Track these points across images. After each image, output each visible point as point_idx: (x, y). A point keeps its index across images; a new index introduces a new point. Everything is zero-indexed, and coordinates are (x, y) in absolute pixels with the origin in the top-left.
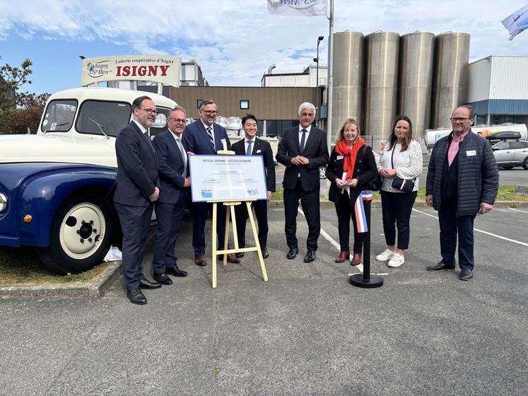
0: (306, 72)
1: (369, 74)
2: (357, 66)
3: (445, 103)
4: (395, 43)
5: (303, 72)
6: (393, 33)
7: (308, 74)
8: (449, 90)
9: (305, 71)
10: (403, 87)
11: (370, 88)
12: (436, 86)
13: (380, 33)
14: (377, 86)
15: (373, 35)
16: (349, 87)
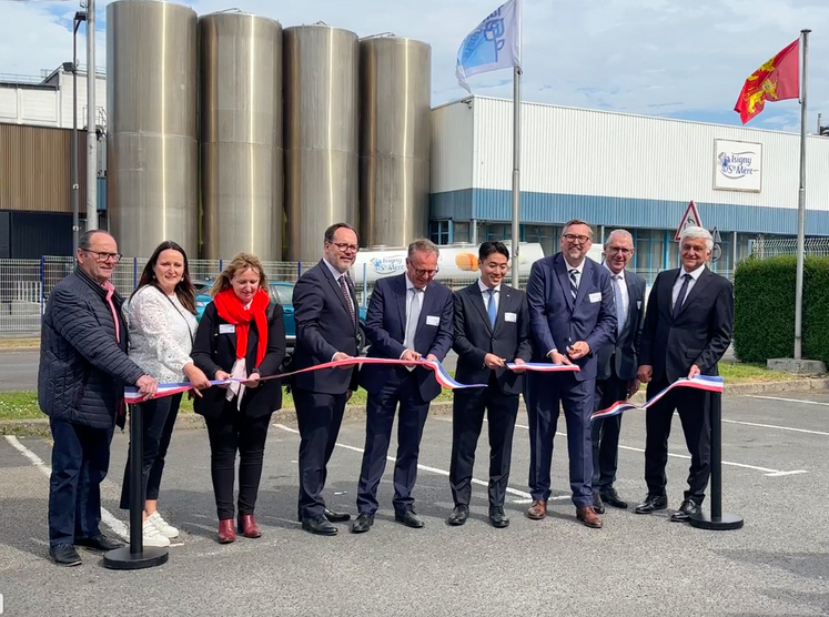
0: (50, 84)
1: (213, 109)
2: (183, 87)
3: (387, 190)
4: (272, 43)
5: (39, 81)
6: (267, 20)
7: (55, 88)
8: (394, 162)
9: (47, 80)
10: (295, 147)
11: (217, 143)
12: (368, 153)
13: (237, 16)
14: (233, 140)
15: (220, 18)
16: (164, 137)
